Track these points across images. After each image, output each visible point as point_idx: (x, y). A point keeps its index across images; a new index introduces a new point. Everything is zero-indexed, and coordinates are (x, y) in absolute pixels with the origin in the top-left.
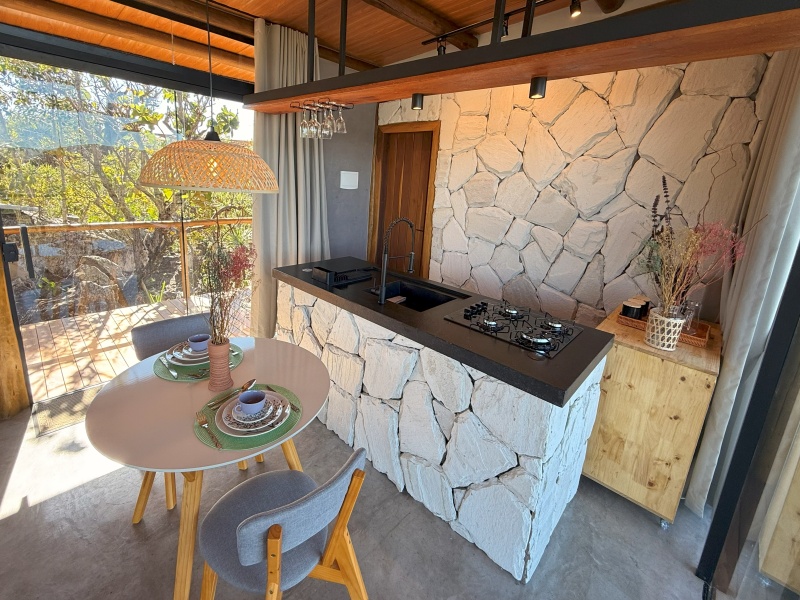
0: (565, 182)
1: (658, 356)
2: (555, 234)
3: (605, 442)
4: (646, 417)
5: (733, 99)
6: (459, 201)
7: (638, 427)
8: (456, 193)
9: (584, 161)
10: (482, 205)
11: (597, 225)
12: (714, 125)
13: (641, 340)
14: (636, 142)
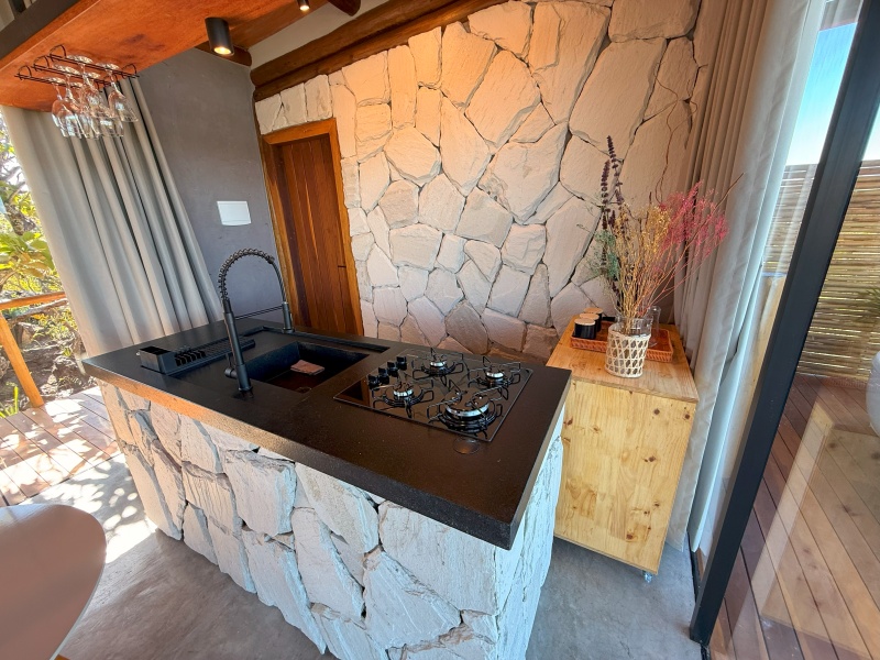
0: (493, 180)
1: (625, 388)
2: (491, 247)
3: (575, 498)
4: (617, 463)
5: (668, 40)
6: (377, 221)
7: (610, 475)
8: (372, 213)
9: (510, 148)
10: (404, 223)
11: (536, 229)
12: (650, 80)
13: (602, 367)
14: (566, 115)
